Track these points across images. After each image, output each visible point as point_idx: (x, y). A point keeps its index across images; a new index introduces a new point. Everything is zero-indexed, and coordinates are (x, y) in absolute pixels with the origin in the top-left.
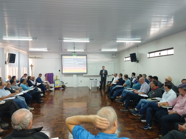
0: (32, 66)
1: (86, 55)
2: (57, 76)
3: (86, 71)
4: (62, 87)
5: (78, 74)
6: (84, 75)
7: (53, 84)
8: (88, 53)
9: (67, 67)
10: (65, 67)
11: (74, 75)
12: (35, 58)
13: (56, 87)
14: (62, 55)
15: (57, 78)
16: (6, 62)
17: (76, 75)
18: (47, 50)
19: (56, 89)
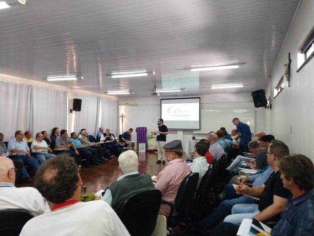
0: (122, 117)
1: (199, 98)
3: (199, 126)
5: (186, 131)
6: (195, 132)
7: (144, 144)
8: (202, 94)
11: (178, 132)
12: (127, 105)
13: (150, 148)
14: (161, 99)
16: (71, 110)
17: (182, 132)
18: (129, 92)
19: (150, 152)
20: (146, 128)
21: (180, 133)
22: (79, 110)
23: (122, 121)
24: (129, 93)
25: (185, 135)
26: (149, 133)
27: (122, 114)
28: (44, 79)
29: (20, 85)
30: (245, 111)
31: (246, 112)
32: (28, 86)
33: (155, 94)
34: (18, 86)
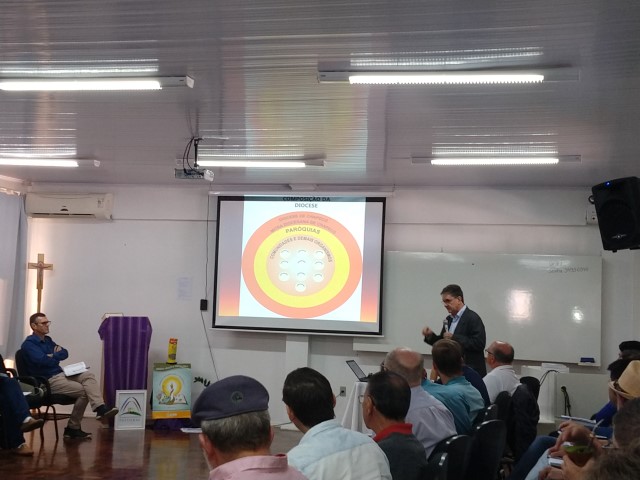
0: (41, 267)
1: (383, 200)
2: (174, 342)
3: (374, 319)
6: (358, 346)
7: (141, 396)
8: (394, 186)
11: (291, 344)
12: (63, 214)
13: (163, 412)
14: (221, 198)
15: (173, 356)
17: (306, 344)
19: (159, 428)
20: (145, 321)
21: (297, 350)
23: (40, 286)
25: (315, 357)
26: (158, 345)
27: (41, 256)
30: (566, 263)
31: (568, 270)
33: (193, 173)
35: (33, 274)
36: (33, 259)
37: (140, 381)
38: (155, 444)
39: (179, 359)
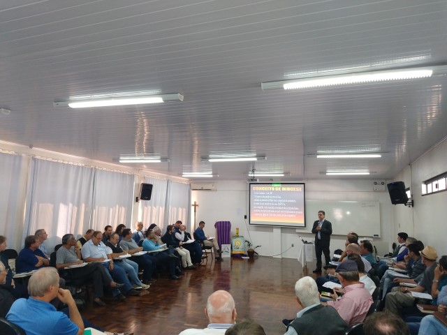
0: (195, 205)
1: (304, 184)
2: (237, 229)
3: (303, 222)
4: (247, 254)
5: (284, 228)
6: (297, 231)
7: (229, 246)
8: (308, 179)
9: (259, 209)
10: (255, 209)
11: (275, 230)
12: (202, 190)
13: (236, 251)
14: (250, 184)
15: (238, 234)
16: (137, 198)
17: (280, 230)
18: (213, 174)
19: (235, 257)
20: (229, 222)
21: (277, 231)
22: (149, 199)
23: (195, 211)
24: (211, 176)
25: (283, 234)
26: (233, 230)
27: (195, 202)
28: (116, 160)
29: (83, 167)
31: (368, 206)
32: (92, 169)
34: (81, 168)
35: (193, 208)
36: (193, 203)
37: (228, 241)
38: (234, 262)
39: (240, 235)
